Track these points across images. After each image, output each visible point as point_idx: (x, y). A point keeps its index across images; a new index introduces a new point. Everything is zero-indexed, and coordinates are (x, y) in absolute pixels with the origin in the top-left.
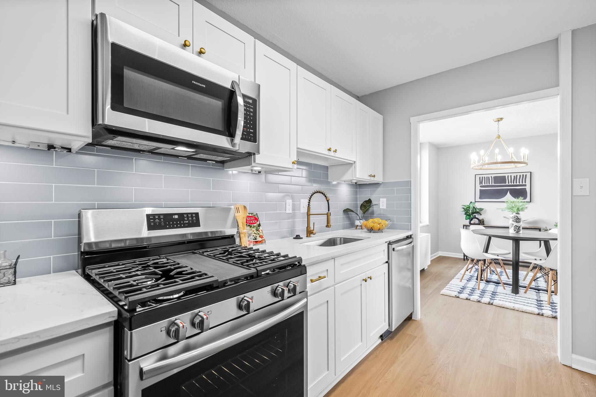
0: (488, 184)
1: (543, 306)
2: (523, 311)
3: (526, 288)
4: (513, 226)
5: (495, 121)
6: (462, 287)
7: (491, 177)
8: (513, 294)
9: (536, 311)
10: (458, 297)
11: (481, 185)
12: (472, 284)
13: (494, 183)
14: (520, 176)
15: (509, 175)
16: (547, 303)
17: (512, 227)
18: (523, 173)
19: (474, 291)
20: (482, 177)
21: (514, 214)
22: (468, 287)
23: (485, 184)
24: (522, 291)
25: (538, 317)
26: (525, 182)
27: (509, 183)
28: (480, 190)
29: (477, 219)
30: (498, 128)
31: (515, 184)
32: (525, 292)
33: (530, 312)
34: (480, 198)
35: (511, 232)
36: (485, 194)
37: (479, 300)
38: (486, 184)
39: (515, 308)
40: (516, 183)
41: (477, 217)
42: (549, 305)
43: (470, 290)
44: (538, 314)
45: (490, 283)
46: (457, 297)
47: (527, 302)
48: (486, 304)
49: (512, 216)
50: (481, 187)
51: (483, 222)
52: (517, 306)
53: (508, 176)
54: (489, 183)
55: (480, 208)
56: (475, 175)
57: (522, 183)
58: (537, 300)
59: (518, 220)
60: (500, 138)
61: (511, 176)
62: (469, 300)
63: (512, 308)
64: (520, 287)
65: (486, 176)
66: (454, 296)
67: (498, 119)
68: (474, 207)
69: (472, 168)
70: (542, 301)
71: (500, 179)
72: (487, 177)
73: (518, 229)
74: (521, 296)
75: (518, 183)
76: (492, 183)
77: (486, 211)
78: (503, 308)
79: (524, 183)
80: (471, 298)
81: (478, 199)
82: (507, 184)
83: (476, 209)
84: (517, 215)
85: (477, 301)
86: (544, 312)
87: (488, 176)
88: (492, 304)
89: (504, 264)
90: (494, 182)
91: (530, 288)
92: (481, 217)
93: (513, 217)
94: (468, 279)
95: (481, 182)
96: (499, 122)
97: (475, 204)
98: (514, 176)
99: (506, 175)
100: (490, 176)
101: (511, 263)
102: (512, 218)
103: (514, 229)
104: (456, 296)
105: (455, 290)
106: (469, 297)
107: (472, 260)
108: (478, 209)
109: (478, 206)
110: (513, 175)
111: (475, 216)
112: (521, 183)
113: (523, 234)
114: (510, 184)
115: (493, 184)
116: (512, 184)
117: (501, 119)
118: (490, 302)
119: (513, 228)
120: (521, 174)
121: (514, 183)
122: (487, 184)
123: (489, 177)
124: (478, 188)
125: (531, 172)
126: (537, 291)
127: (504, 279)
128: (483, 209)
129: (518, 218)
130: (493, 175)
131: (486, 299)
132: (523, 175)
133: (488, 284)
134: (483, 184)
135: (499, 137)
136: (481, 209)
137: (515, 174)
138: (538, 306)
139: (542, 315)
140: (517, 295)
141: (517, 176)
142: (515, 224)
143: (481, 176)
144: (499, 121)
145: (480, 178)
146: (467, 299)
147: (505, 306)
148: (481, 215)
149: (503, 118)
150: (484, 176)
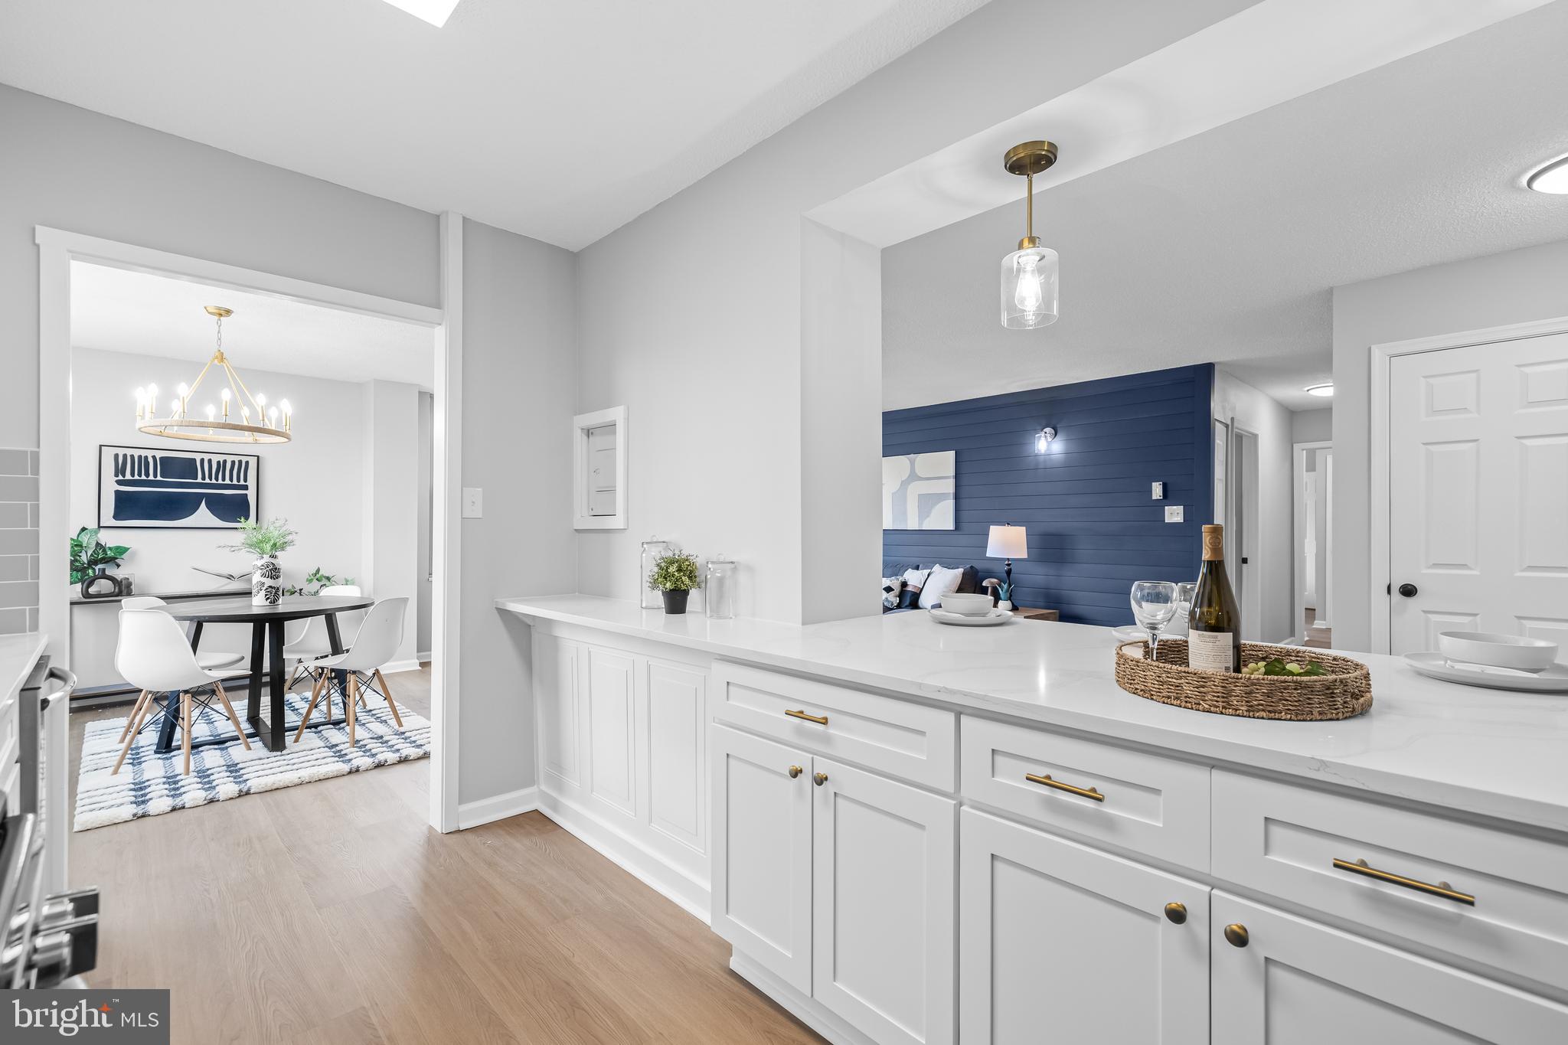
0: (143, 477)
1: (346, 754)
2: (322, 777)
3: (297, 729)
4: (264, 588)
5: (209, 313)
6: (132, 786)
7: (154, 457)
8: (275, 753)
9: (346, 768)
10: (144, 816)
11: (120, 477)
12: (154, 768)
13: (161, 476)
14: (233, 463)
15: (206, 457)
16: (348, 745)
17: (261, 590)
18: (240, 458)
19: (176, 783)
20: (125, 456)
21: (266, 559)
22: (148, 780)
23: (133, 474)
24: (289, 738)
25: (353, 777)
26: (245, 481)
27: (203, 478)
28: (117, 492)
29: (111, 579)
30: (219, 332)
31: (220, 481)
32: (296, 741)
33: (335, 774)
34: (116, 517)
35: (258, 604)
36: (129, 506)
37: (210, 796)
38: (136, 477)
39: (303, 779)
40: (224, 479)
41: (108, 572)
42: (354, 747)
43: (164, 783)
44: (350, 773)
45: (200, 749)
46: (138, 818)
47: (314, 757)
48: (232, 798)
49: (260, 563)
50: (119, 482)
51: (129, 585)
52: (305, 774)
53: (202, 461)
54: (147, 475)
55: (118, 548)
56: (101, 446)
57: (239, 480)
58: (329, 748)
59: (273, 572)
60: (225, 360)
61: (210, 461)
62: (180, 809)
63: (297, 781)
64: (287, 731)
65: (136, 453)
66: (131, 818)
67: (219, 308)
68: (98, 544)
69: (139, 429)
70: (337, 745)
71: (179, 467)
72: (140, 457)
73: (273, 594)
74: (293, 750)
75: (227, 481)
76: (155, 476)
77: (134, 554)
78: (278, 791)
79: (242, 482)
80: (186, 800)
81: (108, 519)
82: (199, 480)
83: (104, 551)
84: (273, 561)
85: (206, 802)
86: (355, 763)
87: (143, 453)
88: (248, 793)
89: (227, 689)
90: (161, 473)
91: (306, 728)
92: (119, 574)
93: (263, 566)
94: (131, 761)
95: (120, 470)
96: (222, 318)
97: (99, 535)
98: (219, 462)
99: (198, 457)
100: (149, 454)
101: (247, 682)
102: (262, 569)
103: (266, 595)
104: (134, 815)
105: (119, 801)
106: (178, 802)
107: (154, 699)
108: (110, 549)
109: (110, 539)
110: (215, 459)
111: (104, 570)
112: (235, 482)
113: (284, 606)
114: (207, 481)
115: (159, 478)
116: (214, 481)
117: (228, 312)
118: (241, 791)
119: (263, 593)
120: (236, 459)
121: (217, 479)
122: (140, 475)
123: (146, 457)
124: (110, 487)
125: (258, 457)
126: (313, 729)
127: (225, 728)
128: (127, 549)
129: (276, 569)
130: (159, 455)
131: (226, 788)
132: (240, 462)
133: (198, 753)
134: (128, 476)
135: (221, 357)
136: (122, 550)
137: (221, 458)
138: (340, 757)
139: (357, 771)
140: (284, 752)
141: (225, 462)
142: (269, 582)
143: (121, 452)
144: (221, 315)
145: (116, 456)
146: (174, 809)
147: (282, 784)
148: (118, 566)
149: (233, 312)
150: (129, 452)
